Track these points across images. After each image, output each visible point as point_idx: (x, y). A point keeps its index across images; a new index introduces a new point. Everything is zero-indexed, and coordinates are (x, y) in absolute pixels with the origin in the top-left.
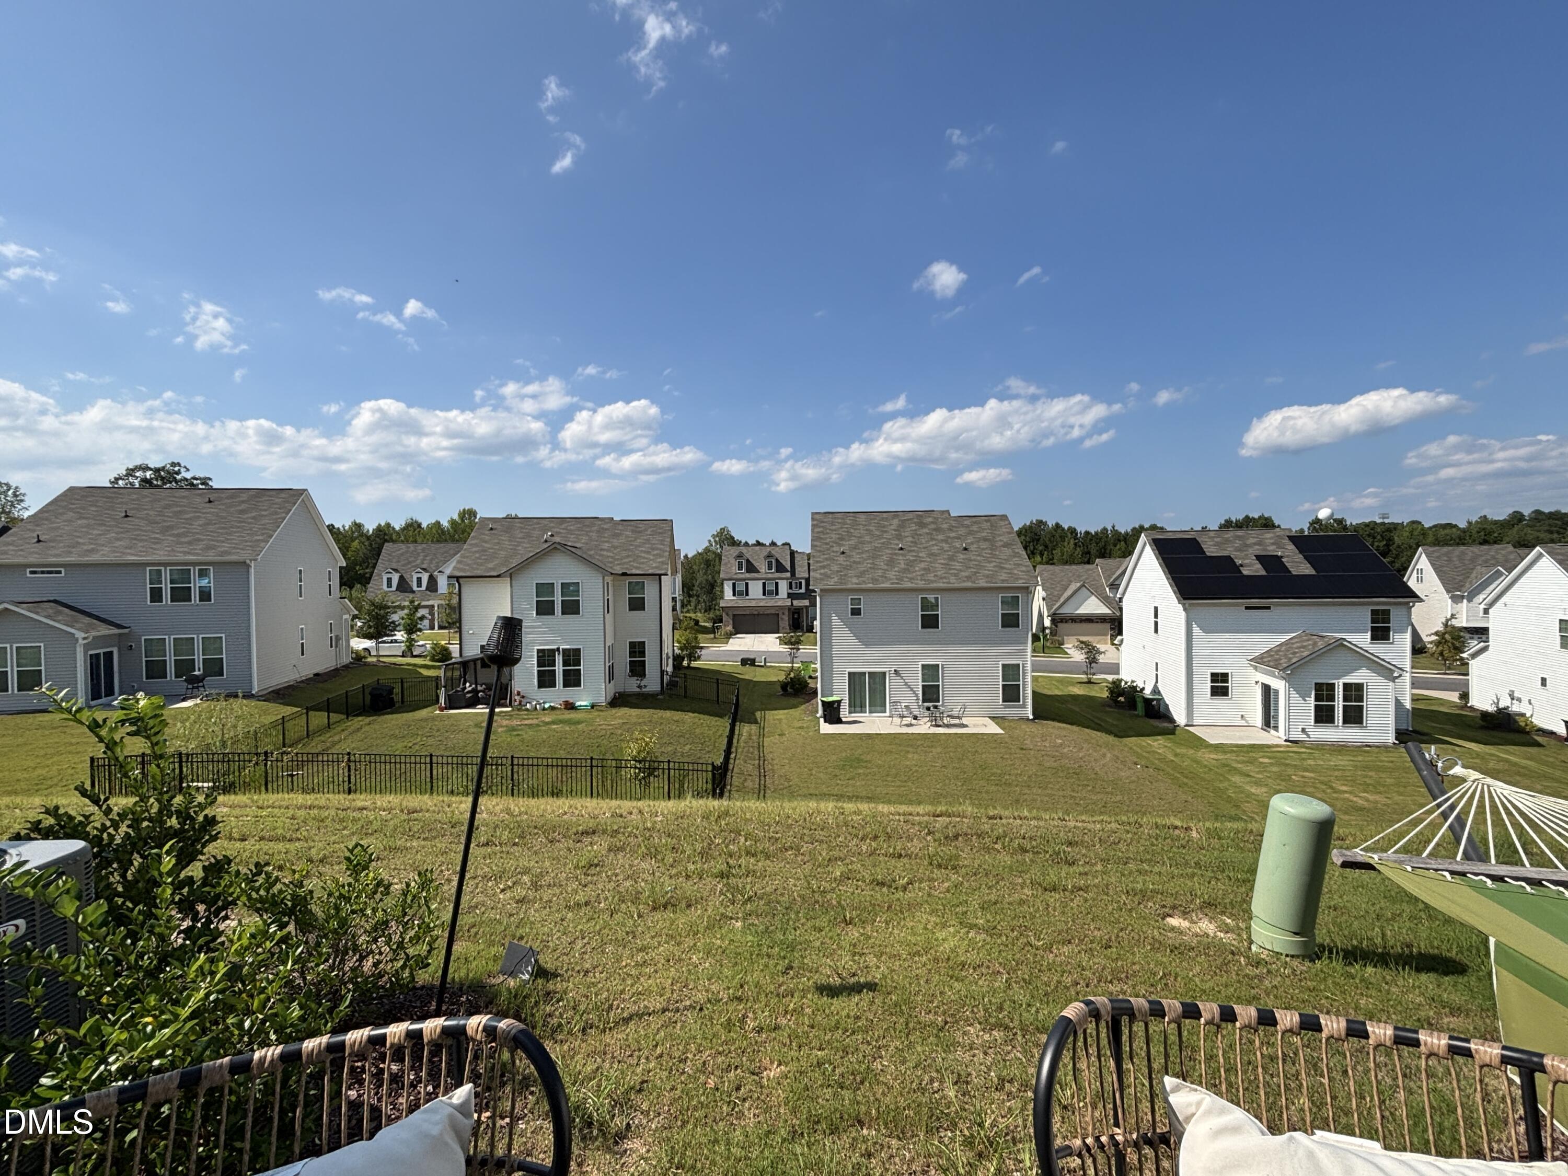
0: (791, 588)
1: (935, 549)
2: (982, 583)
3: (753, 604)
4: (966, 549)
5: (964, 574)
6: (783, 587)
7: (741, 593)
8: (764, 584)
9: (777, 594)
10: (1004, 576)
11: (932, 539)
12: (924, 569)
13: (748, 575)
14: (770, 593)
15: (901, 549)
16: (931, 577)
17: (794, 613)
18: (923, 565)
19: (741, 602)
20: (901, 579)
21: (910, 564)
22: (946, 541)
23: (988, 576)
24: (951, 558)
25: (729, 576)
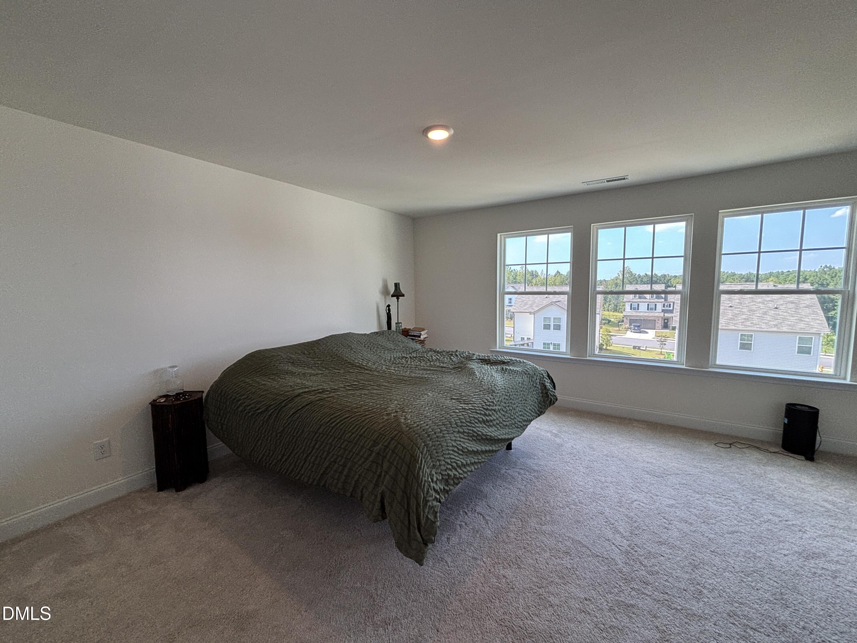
0: (664, 307)
1: (754, 308)
2: (785, 329)
3: (641, 314)
4: (776, 308)
5: (772, 323)
6: (660, 307)
7: (635, 309)
8: (648, 305)
9: (655, 310)
10: (802, 325)
11: (753, 301)
12: (745, 319)
13: (639, 300)
14: (651, 309)
15: (731, 307)
16: (748, 323)
17: (665, 320)
18: (744, 317)
19: (634, 313)
20: (728, 324)
21: (736, 315)
22: (763, 303)
23: (789, 325)
24: (765, 313)
25: (628, 300)
